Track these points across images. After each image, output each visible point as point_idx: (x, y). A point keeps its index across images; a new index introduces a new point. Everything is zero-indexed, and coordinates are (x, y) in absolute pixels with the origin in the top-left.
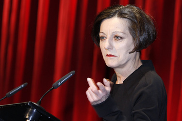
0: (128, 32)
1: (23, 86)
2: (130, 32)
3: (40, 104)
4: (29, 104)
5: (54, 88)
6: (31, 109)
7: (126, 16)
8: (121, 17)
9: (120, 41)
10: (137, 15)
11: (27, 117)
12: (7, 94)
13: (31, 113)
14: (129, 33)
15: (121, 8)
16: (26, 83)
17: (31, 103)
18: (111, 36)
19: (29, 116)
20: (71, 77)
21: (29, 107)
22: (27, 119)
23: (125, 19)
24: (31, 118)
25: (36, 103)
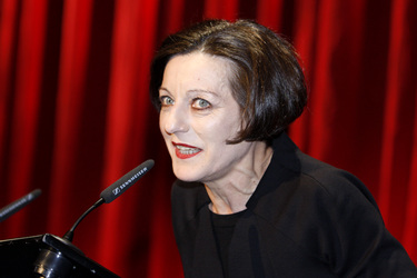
0: (226, 92)
1: (30, 196)
2: (233, 94)
3: (70, 240)
4: (44, 240)
5: (103, 201)
6: (49, 253)
7: (226, 51)
8: (212, 54)
9: (207, 112)
10: (256, 50)
11: (41, 271)
13: (50, 260)
14: (230, 94)
15: (219, 27)
16: (38, 191)
17: (50, 238)
18: (185, 99)
19: (46, 268)
20: (146, 174)
21: (46, 247)
22: (41, 275)
23: (221, 59)
24: (49, 273)
25: (62, 237)
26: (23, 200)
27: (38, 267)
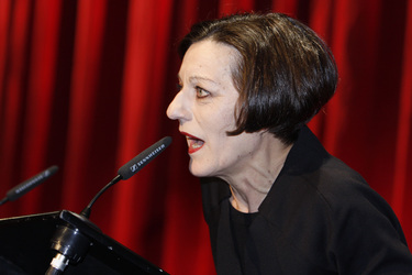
1: (47, 173)
3: (87, 216)
4: (61, 216)
5: (121, 178)
6: (66, 229)
11: (58, 247)
12: (10, 192)
13: (68, 237)
16: (55, 168)
17: (67, 215)
19: (63, 245)
21: (62, 223)
22: (58, 252)
24: (67, 249)
25: (79, 214)
26: (40, 177)
27: (56, 244)
